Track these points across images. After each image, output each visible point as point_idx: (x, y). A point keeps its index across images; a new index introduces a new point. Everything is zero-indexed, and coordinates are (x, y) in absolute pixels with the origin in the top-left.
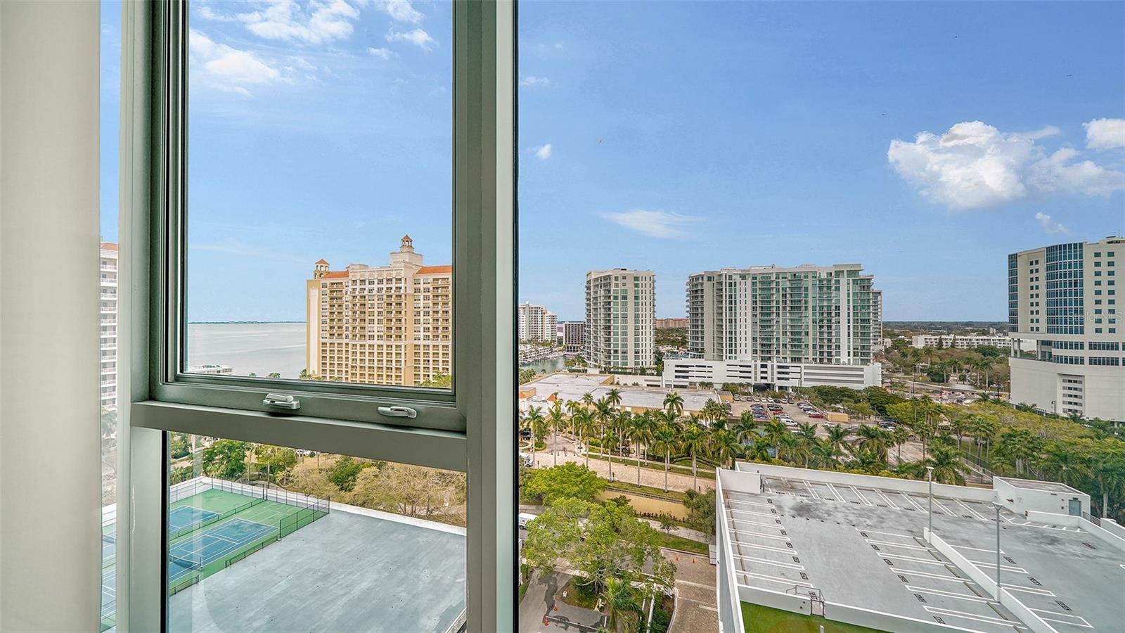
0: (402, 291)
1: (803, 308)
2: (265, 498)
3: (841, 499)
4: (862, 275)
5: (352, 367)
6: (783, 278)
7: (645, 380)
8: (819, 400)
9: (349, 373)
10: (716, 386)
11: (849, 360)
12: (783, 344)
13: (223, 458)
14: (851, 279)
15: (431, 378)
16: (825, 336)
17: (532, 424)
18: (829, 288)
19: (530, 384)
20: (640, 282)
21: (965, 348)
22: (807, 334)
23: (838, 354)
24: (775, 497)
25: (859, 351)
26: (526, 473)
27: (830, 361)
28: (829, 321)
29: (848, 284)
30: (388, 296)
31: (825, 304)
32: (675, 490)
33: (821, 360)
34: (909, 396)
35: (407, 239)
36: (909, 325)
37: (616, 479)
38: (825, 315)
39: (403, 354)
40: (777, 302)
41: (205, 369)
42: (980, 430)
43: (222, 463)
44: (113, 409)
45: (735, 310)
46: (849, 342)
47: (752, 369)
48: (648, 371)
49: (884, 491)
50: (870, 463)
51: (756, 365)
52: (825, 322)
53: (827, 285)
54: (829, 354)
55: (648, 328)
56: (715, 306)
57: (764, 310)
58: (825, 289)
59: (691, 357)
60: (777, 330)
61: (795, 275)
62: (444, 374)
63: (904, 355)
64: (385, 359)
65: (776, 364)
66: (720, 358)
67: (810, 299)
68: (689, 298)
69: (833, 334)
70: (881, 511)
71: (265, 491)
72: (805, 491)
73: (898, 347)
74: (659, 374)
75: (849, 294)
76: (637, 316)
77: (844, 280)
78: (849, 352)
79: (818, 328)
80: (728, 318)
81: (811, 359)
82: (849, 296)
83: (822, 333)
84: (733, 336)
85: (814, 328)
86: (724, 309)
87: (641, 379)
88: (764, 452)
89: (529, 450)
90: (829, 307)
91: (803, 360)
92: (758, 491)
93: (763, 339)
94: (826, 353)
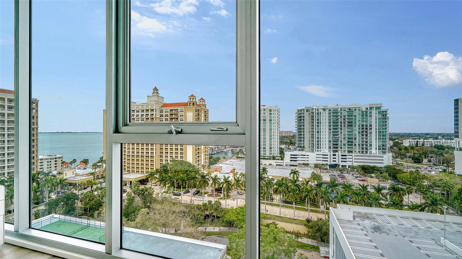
0: (154, 116)
1: (354, 126)
2: (89, 225)
3: (394, 223)
4: (383, 109)
5: (128, 156)
6: (344, 110)
7: (275, 162)
8: (362, 172)
9: (126, 159)
10: (310, 165)
11: (376, 152)
12: (344, 144)
13: (64, 204)
14: (377, 111)
15: (169, 161)
16: (365, 140)
17: (225, 185)
18: (367, 115)
19: (218, 164)
20: (272, 112)
21: (428, 146)
22: (355, 139)
23: (371, 149)
24: (361, 222)
25: (381, 147)
26: (223, 211)
27: (366, 152)
28: (367, 132)
29: (376, 114)
30: (146, 119)
31: (365, 123)
32: (299, 219)
33: (362, 152)
34: (405, 170)
35: (156, 89)
36: (399, 135)
37: (268, 213)
38: (365, 129)
39: (154, 149)
40: (341, 123)
41: (49, 157)
42: (446, 187)
43: (63, 207)
44: (4, 178)
45: (320, 127)
46: (376, 143)
47: (329, 157)
48: (277, 158)
49: (414, 218)
50: (398, 204)
51: (330, 154)
52: (365, 132)
53: (365, 114)
54: (366, 149)
55: (276, 135)
56: (310, 124)
57: (335, 127)
58: (364, 116)
59: (298, 151)
60: (341, 137)
61: (350, 109)
62: (176, 159)
63: (400, 149)
64: (145, 151)
65: (340, 154)
66: (313, 151)
67: (357, 121)
68: (297, 121)
69: (368, 139)
70: (415, 229)
71: (88, 221)
72: (374, 218)
73: (396, 145)
74: (282, 159)
75: (376, 119)
76: (271, 129)
77: (374, 112)
78: (376, 148)
79: (361, 136)
80: (317, 131)
81: (357, 151)
82: (376, 120)
83: (363, 138)
84: (319, 140)
85: (359, 136)
86: (315, 126)
87: (273, 162)
88: (344, 199)
89: (222, 198)
90: (366, 126)
91: (353, 152)
92: (352, 219)
93: (334, 141)
94: (365, 148)
